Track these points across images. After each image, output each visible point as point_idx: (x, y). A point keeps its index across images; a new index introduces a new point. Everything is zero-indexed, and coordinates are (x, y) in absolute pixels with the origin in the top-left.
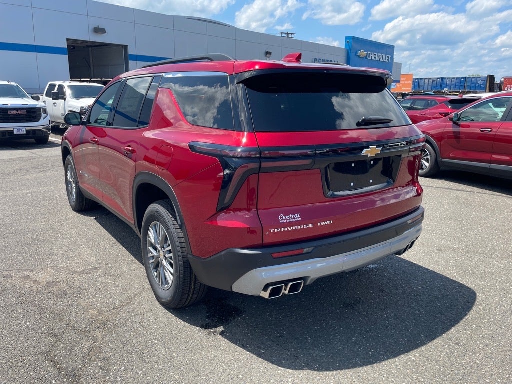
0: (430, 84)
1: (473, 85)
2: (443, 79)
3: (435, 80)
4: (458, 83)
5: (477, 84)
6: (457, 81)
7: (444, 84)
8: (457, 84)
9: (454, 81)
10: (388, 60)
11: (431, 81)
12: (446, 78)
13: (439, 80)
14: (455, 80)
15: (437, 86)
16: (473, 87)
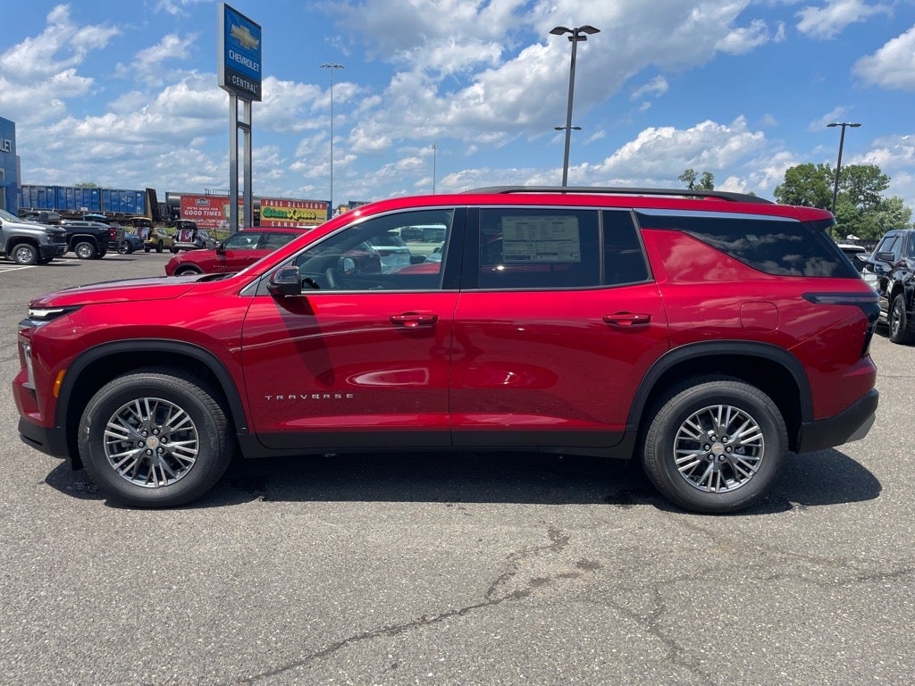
0: (35, 196)
1: (114, 203)
2: (57, 189)
3: (42, 189)
4: (87, 198)
5: (120, 201)
6: (85, 195)
7: (62, 198)
8: (86, 200)
9: (79, 195)
10: (8, 148)
11: (36, 191)
12: (63, 188)
13: (49, 190)
14: (81, 192)
15: (47, 202)
16: (115, 206)
